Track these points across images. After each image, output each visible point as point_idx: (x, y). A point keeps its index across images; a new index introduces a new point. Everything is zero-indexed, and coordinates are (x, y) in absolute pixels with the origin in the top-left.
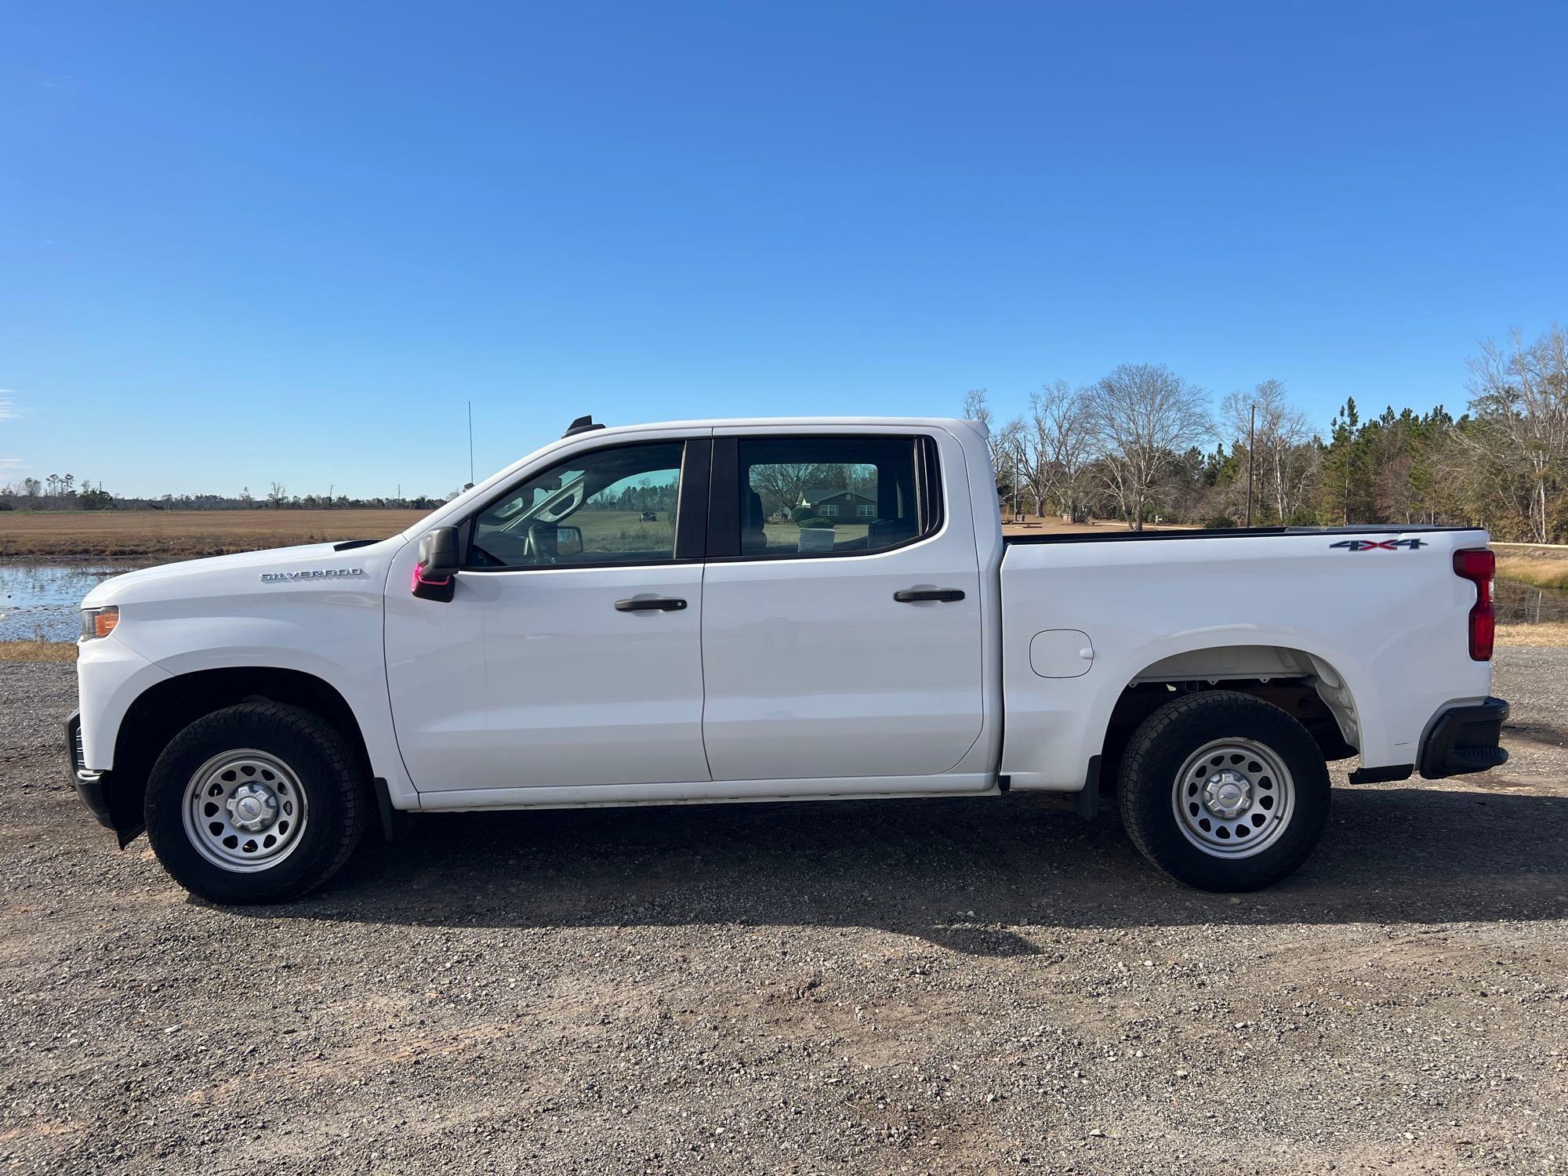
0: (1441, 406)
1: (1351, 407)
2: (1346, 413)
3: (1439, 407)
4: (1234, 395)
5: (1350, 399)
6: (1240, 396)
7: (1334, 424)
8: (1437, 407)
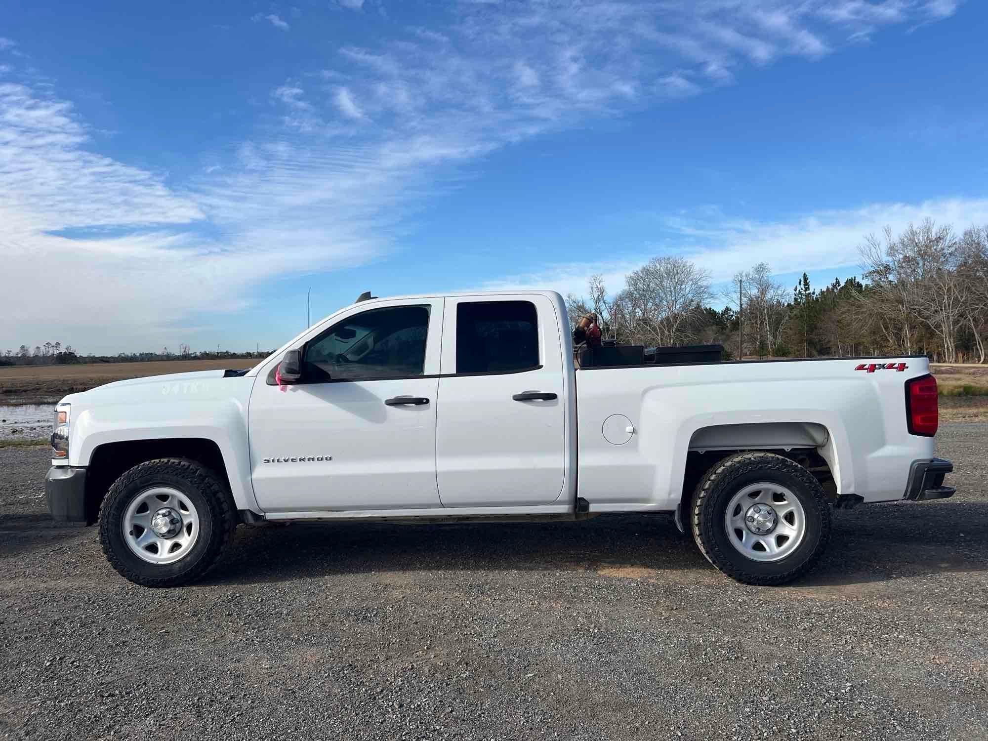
0: (855, 277)
1: (806, 279)
2: (802, 283)
3: (853, 278)
4: (740, 274)
5: (805, 274)
6: (744, 274)
7: (796, 290)
8: (852, 278)
